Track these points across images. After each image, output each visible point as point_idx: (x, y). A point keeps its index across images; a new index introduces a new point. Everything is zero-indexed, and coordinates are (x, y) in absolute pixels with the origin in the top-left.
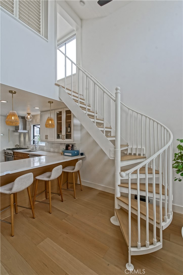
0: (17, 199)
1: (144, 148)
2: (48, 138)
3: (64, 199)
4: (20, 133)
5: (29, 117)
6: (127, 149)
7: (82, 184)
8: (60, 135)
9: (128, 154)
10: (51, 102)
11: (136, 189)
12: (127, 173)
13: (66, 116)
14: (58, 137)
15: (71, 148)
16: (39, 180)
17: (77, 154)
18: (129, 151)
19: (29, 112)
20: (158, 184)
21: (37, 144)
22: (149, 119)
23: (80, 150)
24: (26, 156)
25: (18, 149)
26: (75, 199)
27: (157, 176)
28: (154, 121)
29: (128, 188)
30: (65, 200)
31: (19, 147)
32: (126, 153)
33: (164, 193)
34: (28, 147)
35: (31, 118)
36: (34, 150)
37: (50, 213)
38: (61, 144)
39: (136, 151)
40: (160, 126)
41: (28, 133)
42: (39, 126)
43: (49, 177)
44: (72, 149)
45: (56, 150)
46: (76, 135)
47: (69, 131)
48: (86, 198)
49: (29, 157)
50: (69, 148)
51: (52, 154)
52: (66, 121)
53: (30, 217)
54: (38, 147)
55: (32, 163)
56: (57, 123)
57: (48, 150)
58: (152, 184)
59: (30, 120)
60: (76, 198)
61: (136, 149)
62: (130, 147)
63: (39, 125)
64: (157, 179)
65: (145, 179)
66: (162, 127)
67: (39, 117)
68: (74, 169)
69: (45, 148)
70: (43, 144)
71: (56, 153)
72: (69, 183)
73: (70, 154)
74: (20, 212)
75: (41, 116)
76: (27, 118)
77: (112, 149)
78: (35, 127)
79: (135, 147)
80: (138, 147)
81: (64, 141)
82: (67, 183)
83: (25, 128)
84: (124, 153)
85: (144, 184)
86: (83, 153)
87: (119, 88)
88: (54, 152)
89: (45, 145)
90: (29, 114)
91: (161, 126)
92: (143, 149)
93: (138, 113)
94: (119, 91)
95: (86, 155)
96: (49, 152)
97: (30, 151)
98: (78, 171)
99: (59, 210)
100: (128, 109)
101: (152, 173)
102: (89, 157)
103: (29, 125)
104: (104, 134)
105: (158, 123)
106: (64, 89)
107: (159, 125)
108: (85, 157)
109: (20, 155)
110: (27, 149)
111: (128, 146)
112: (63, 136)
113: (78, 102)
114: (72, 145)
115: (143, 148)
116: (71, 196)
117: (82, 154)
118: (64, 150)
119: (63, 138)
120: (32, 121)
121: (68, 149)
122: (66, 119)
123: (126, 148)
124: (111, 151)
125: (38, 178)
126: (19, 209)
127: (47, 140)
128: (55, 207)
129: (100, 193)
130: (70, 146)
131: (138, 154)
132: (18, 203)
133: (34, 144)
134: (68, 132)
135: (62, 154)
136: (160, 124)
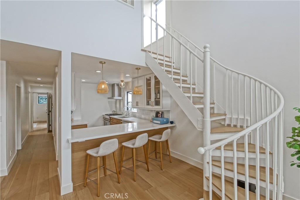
0: (106, 163)
1: (249, 119)
2: (139, 105)
3: (150, 168)
4: (116, 100)
5: (122, 84)
6: (224, 119)
7: (171, 155)
8: (150, 102)
9: (226, 125)
10: (138, 68)
11: (232, 171)
12: (206, 149)
13: (155, 81)
14: (148, 104)
15: (161, 115)
16: (125, 147)
17: (167, 123)
18: (227, 122)
19: (122, 79)
20: (264, 168)
21: (130, 110)
22: (254, 80)
23: (170, 118)
24: (119, 122)
25: (114, 115)
26: (162, 171)
27: (263, 156)
28: (261, 83)
29: (220, 167)
30: (152, 170)
31: (115, 113)
32: (223, 123)
33: (273, 181)
34: (122, 113)
35: (124, 85)
36: (127, 116)
37: (135, 181)
38: (151, 111)
39: (237, 122)
40: (269, 89)
41: (123, 99)
42: (131, 93)
43: (134, 144)
44: (161, 117)
45: (147, 117)
46: (166, 102)
47: (158, 97)
48: (174, 172)
49: (121, 123)
50: (159, 115)
51: (143, 121)
52: (155, 87)
53: (116, 182)
54: (131, 113)
55: (126, 129)
56: (147, 89)
57: (139, 117)
58: (255, 166)
59: (123, 87)
60: (164, 170)
61: (237, 119)
62: (228, 116)
63: (131, 91)
64: (263, 160)
65: (244, 159)
66: (272, 91)
67: (131, 84)
68: (160, 138)
69: (137, 115)
70: (135, 110)
71: (147, 120)
72: (157, 153)
73: (159, 122)
74: (109, 175)
75: (133, 82)
76: (121, 85)
77: (200, 119)
78: (129, 94)
79: (235, 116)
80: (240, 117)
81: (153, 107)
82: (156, 152)
83: (120, 95)
84: (221, 123)
85: (243, 165)
86: (173, 121)
87: (208, 45)
88: (145, 119)
89: (136, 111)
90: (122, 81)
91: (271, 89)
92: (247, 120)
93: (238, 74)
94: (207, 49)
95: (177, 124)
96: (141, 118)
97: (124, 117)
98: (166, 140)
99: (143, 180)
100: (225, 70)
101: (255, 152)
102: (179, 126)
103: (124, 92)
104: (191, 101)
105: (266, 86)
106: (149, 53)
107: (267, 88)
108: (175, 126)
109: (115, 121)
110: (122, 115)
111: (226, 115)
112: (152, 103)
113: (163, 66)
114: (162, 112)
115: (246, 118)
116: (158, 167)
117: (172, 123)
118: (153, 117)
119: (152, 105)
120: (125, 88)
121: (158, 117)
122: (155, 85)
123: (223, 117)
124: (199, 121)
125: (124, 144)
126: (108, 172)
127: (138, 107)
128: (140, 175)
129: (191, 168)
130: (160, 114)
131: (240, 126)
132: (106, 166)
133: (127, 110)
134: (158, 99)
135: (151, 121)
136: (269, 87)
